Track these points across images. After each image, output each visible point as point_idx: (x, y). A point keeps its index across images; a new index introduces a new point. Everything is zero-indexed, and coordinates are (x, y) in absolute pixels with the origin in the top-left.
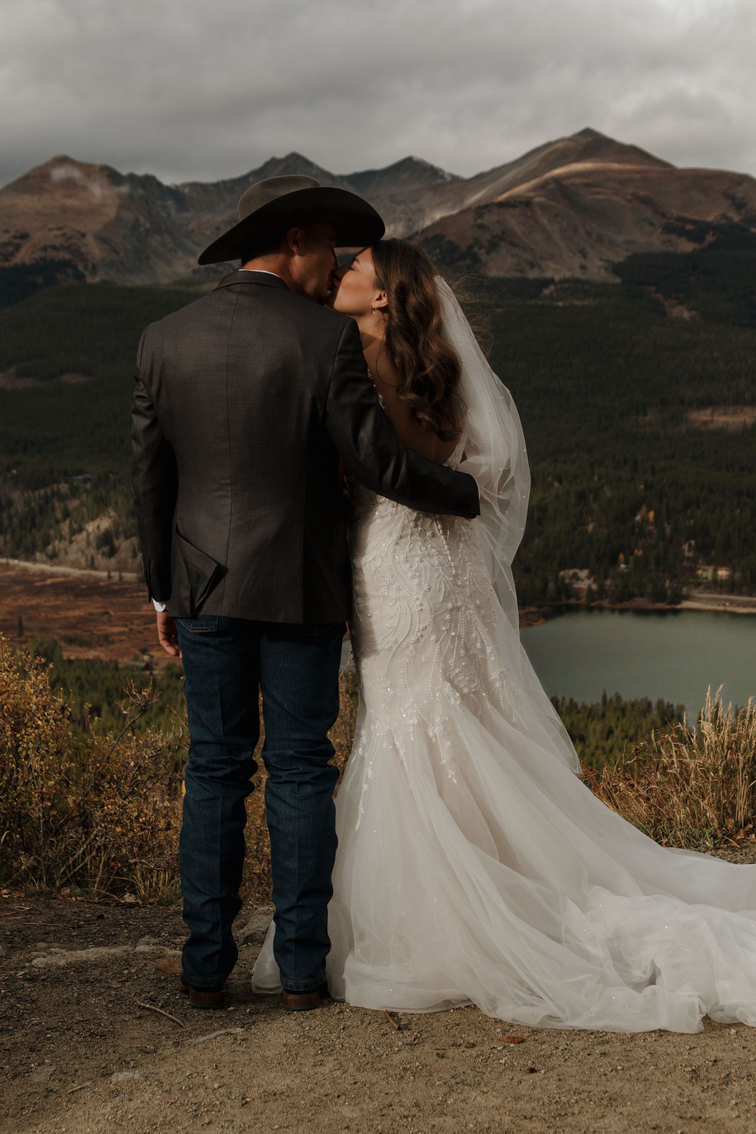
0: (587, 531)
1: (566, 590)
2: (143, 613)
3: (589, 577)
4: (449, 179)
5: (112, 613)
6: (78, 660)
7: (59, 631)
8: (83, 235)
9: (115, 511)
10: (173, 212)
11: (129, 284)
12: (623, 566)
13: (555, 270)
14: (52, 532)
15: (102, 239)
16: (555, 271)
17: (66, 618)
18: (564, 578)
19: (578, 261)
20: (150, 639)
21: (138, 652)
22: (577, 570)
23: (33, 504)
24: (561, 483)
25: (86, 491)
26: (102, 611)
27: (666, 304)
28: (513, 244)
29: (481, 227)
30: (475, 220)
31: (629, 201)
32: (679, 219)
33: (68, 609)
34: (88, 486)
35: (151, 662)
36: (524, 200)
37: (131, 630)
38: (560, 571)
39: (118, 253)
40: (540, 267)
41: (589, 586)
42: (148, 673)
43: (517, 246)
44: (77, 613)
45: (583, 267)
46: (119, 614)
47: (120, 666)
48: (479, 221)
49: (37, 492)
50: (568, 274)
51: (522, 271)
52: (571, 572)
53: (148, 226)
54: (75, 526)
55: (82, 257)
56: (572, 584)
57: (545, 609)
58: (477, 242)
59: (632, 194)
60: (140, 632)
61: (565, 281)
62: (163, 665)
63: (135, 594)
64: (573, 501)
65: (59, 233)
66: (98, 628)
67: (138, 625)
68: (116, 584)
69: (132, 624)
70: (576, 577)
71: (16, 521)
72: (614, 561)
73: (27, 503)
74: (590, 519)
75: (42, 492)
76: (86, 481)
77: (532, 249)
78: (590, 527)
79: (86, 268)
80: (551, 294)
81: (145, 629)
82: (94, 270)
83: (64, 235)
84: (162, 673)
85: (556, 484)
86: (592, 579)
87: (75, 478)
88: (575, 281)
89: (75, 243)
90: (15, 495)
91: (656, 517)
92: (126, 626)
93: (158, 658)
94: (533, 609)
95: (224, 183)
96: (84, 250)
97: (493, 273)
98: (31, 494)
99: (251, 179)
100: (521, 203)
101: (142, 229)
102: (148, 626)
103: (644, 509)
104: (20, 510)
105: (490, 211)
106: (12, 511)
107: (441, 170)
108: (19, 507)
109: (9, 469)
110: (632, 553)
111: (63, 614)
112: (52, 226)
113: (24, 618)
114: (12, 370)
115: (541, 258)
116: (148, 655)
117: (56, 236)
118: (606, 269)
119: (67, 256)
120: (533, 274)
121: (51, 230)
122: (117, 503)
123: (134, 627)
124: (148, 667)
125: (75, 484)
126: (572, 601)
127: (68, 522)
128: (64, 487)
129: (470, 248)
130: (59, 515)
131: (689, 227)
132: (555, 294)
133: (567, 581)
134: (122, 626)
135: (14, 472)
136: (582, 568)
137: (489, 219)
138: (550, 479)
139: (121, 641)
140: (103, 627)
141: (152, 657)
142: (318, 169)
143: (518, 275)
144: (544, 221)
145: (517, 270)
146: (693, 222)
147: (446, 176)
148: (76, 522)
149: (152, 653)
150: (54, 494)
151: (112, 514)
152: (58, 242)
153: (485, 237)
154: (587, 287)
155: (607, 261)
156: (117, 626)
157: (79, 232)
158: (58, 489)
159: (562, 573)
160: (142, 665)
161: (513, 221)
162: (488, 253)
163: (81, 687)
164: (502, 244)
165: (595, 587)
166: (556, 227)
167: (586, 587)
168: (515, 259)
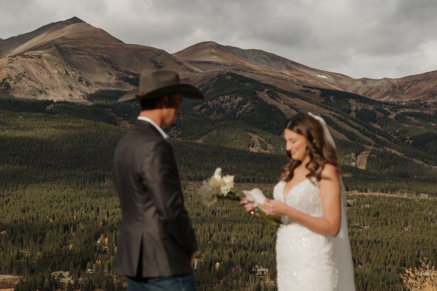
0: (68, 249)
1: (56, 284)
3: (69, 277)
12: (89, 270)
16: (54, 96)
18: (54, 277)
19: (67, 91)
22: (62, 272)
27: (117, 119)
28: (30, 79)
29: (11, 68)
31: (98, 60)
32: (125, 72)
40: (46, 93)
41: (69, 281)
43: (32, 81)
45: (71, 95)
48: (11, 65)
50: (62, 99)
51: (34, 95)
52: (59, 273)
56: (59, 280)
58: (9, 77)
59: (99, 56)
61: (60, 102)
64: (61, 231)
70: (61, 276)
72: (84, 267)
74: (70, 241)
77: (41, 83)
78: (71, 247)
80: (51, 109)
86: (71, 277)
88: (65, 103)
91: (109, 241)
97: (17, 95)
100: (35, 56)
103: (102, 236)
105: (17, 59)
110: (95, 263)
115: (46, 89)
118: (84, 97)
120: (41, 97)
129: (4, 80)
131: (131, 77)
132: (53, 109)
133: (56, 278)
136: (65, 271)
137: (17, 63)
143: (32, 97)
144: (49, 67)
145: (32, 95)
146: (133, 74)
153: (13, 74)
155: (85, 93)
159: (53, 273)
161: (30, 66)
162: (15, 83)
164: (24, 78)
165: (72, 282)
166: (56, 71)
167: (67, 282)
168: (31, 88)
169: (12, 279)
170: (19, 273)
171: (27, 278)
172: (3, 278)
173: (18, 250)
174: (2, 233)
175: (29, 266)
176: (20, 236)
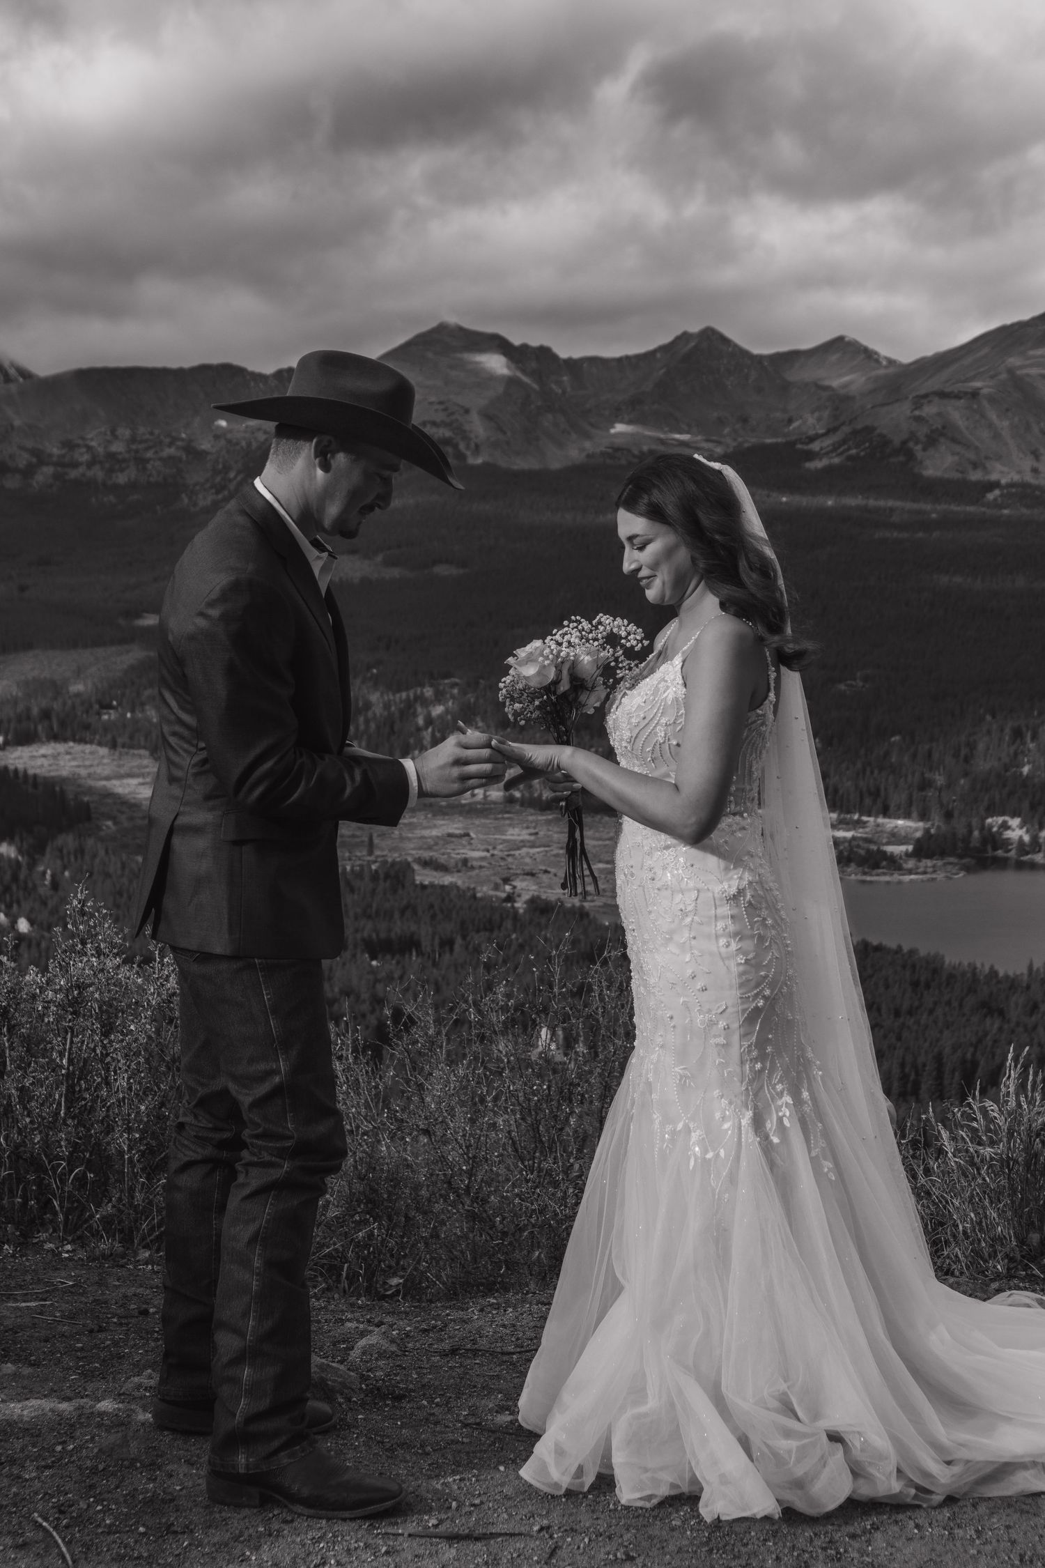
0: (1021, 773)
1: (994, 840)
2: (508, 837)
3: (1021, 828)
4: (884, 363)
5: (473, 835)
6: (432, 885)
7: (414, 852)
8: (467, 411)
9: (483, 721)
10: (569, 389)
11: (515, 467)
13: (1002, 472)
14: (412, 741)
15: (487, 416)
16: (1002, 474)
17: (423, 837)
18: (991, 827)
19: (1028, 463)
20: (514, 867)
21: (499, 881)
22: (1007, 818)
23: (393, 708)
24: (994, 717)
25: (453, 697)
26: (461, 832)
28: (954, 440)
29: (919, 419)
30: (912, 412)
33: (425, 828)
34: (455, 691)
35: (513, 893)
36: (970, 390)
37: (493, 855)
38: (987, 818)
39: (505, 433)
40: (985, 468)
41: (1021, 837)
42: (509, 905)
43: (959, 443)
44: (435, 833)
45: (1035, 471)
46: (481, 836)
47: (479, 895)
48: (917, 413)
49: (398, 696)
50: (1016, 478)
51: (962, 472)
52: (1000, 820)
53: (539, 403)
54: (438, 735)
55: (466, 438)
56: (1001, 834)
57: (964, 861)
58: (913, 436)
60: (503, 859)
61: (1011, 485)
62: (526, 897)
63: (500, 816)
64: (1007, 738)
65: (442, 407)
66: (457, 851)
67: (501, 851)
68: (479, 803)
69: (494, 848)
70: (1005, 826)
71: (373, 726)
73: (387, 706)
74: (1026, 760)
75: (404, 695)
76: (453, 685)
77: (977, 448)
78: (1026, 770)
79: (468, 447)
80: (995, 499)
81: (508, 855)
82: (477, 449)
83: (445, 410)
84: (525, 906)
85: (989, 718)
86: (1025, 829)
87: (442, 681)
88: (1024, 485)
89: (457, 420)
90: (374, 697)
92: (488, 851)
93: (522, 889)
94: (952, 859)
95: (627, 358)
96: (467, 427)
97: (930, 472)
98: (391, 697)
99: (658, 355)
100: (966, 393)
101: (533, 407)
102: (512, 853)
104: (378, 715)
105: (930, 402)
106: (370, 714)
107: (876, 353)
108: (378, 710)
109: (369, 668)
111: (419, 833)
112: (433, 399)
113: (375, 835)
114: (379, 558)
116: (510, 885)
117: (436, 410)
119: (448, 433)
120: (975, 476)
121: (431, 403)
122: (486, 712)
123: (496, 852)
124: (510, 898)
125: (441, 688)
126: (1000, 853)
127: (430, 730)
128: (428, 692)
129: (904, 443)
130: (420, 721)
132: (999, 499)
133: (995, 829)
134: (484, 850)
135: (375, 671)
136: (1013, 816)
137: (929, 410)
138: (982, 711)
139: (481, 867)
140: (462, 851)
141: (514, 887)
142: (736, 346)
143: (957, 476)
144: (993, 416)
145: (957, 471)
147: (881, 360)
148: (439, 731)
149: (514, 883)
150: (416, 698)
151: (480, 724)
152: (440, 417)
153: (922, 431)
154: (1037, 493)
156: (478, 850)
157: (462, 407)
158: (422, 693)
159: (989, 820)
160: (503, 895)
161: (956, 414)
162: (924, 450)
163: (433, 917)
164: (942, 440)
165: (1026, 838)
166: (1006, 423)
167: (1017, 838)
168: (956, 458)
169: (910, 827)
170: (923, 816)
171: (939, 827)
172: (892, 825)
173: (923, 774)
174: (893, 739)
175: (942, 805)
176: (927, 747)
